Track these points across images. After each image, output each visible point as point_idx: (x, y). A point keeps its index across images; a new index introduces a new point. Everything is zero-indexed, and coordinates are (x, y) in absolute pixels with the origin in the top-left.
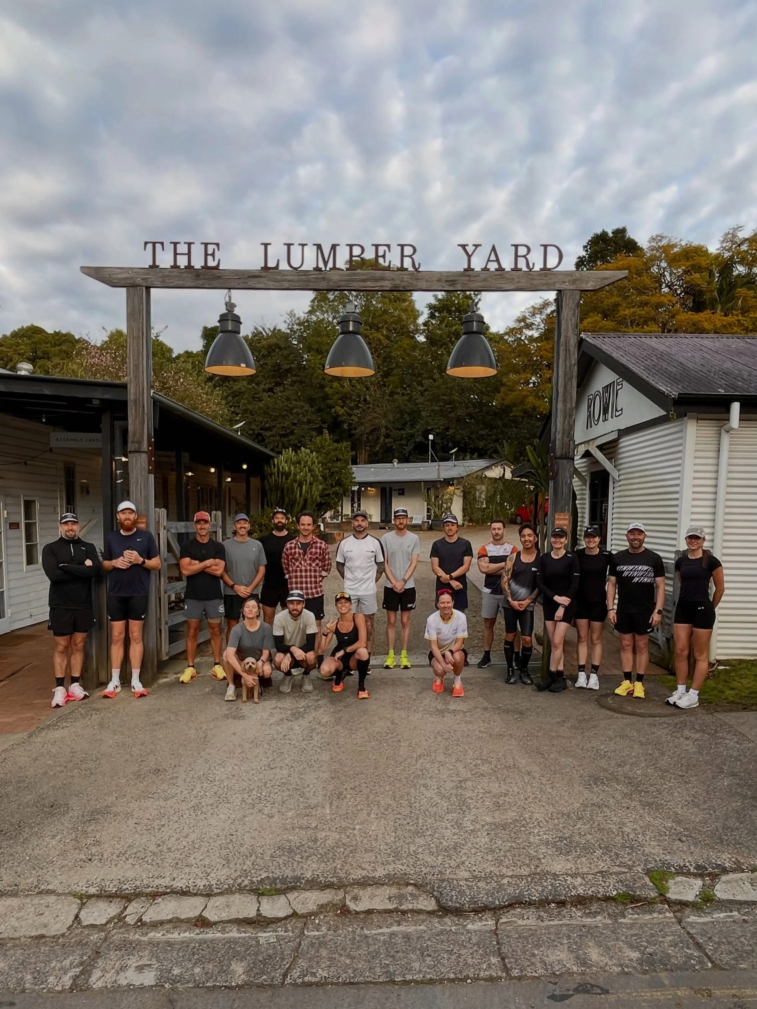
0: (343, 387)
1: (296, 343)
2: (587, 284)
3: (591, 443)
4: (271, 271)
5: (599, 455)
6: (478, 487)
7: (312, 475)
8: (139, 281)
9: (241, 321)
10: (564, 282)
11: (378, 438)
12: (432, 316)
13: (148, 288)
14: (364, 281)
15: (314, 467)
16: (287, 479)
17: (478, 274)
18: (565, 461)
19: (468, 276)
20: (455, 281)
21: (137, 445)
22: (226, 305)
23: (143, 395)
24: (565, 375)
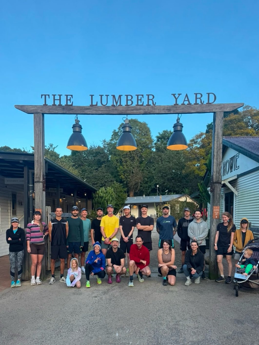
0: (124, 168)
1: (106, 151)
2: (226, 109)
3: (226, 180)
4: (94, 106)
5: (229, 186)
6: (176, 205)
7: (112, 198)
8: (39, 111)
9: (82, 127)
10: (217, 109)
11: (138, 187)
12: (158, 141)
13: (43, 114)
14: (132, 110)
15: (112, 194)
16: (102, 199)
17: (180, 106)
18: (217, 184)
19: (176, 107)
20: (170, 109)
21: (38, 179)
22: (76, 121)
23: (41, 158)
24: (217, 148)
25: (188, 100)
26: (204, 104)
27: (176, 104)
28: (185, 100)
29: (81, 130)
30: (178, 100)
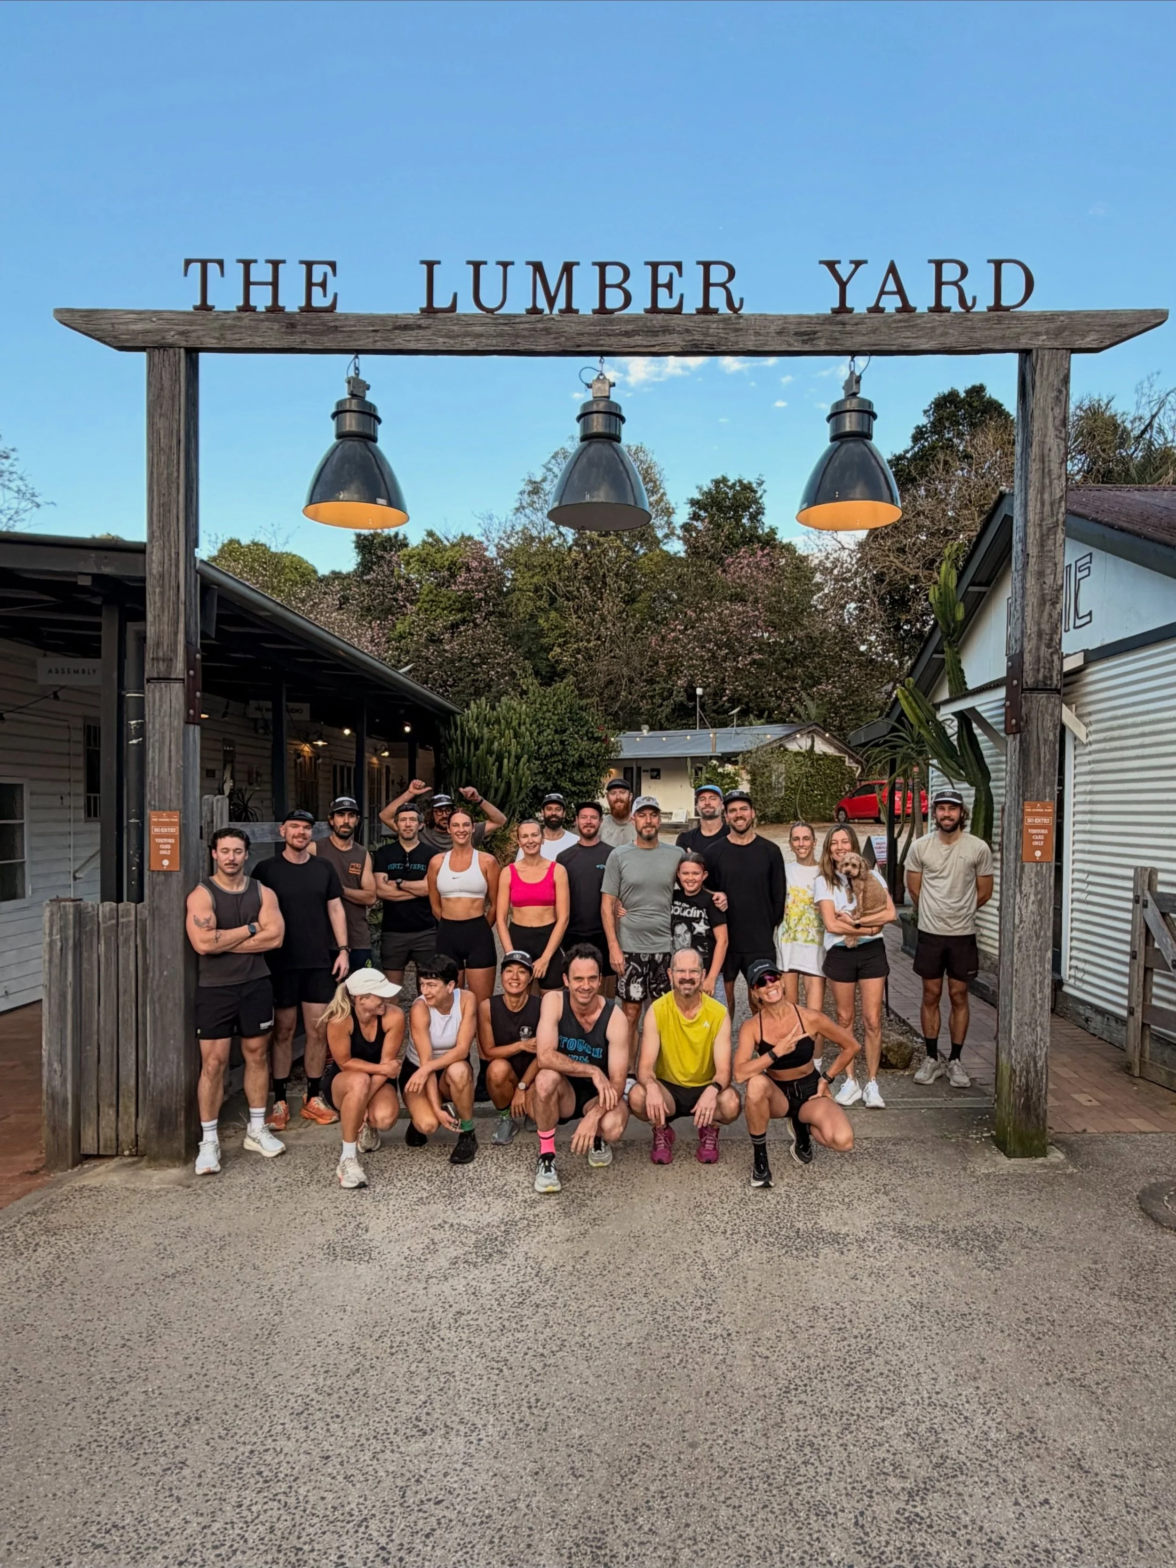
2: (1083, 337)
4: (440, 315)
6: (775, 766)
10: (1038, 334)
13: (192, 353)
14: (627, 334)
15: (523, 729)
17: (861, 320)
18: (1044, 696)
20: (815, 333)
21: (162, 666)
23: (177, 566)
24: (1042, 520)
25: (900, 292)
26: (976, 310)
27: (843, 309)
29: (375, 430)
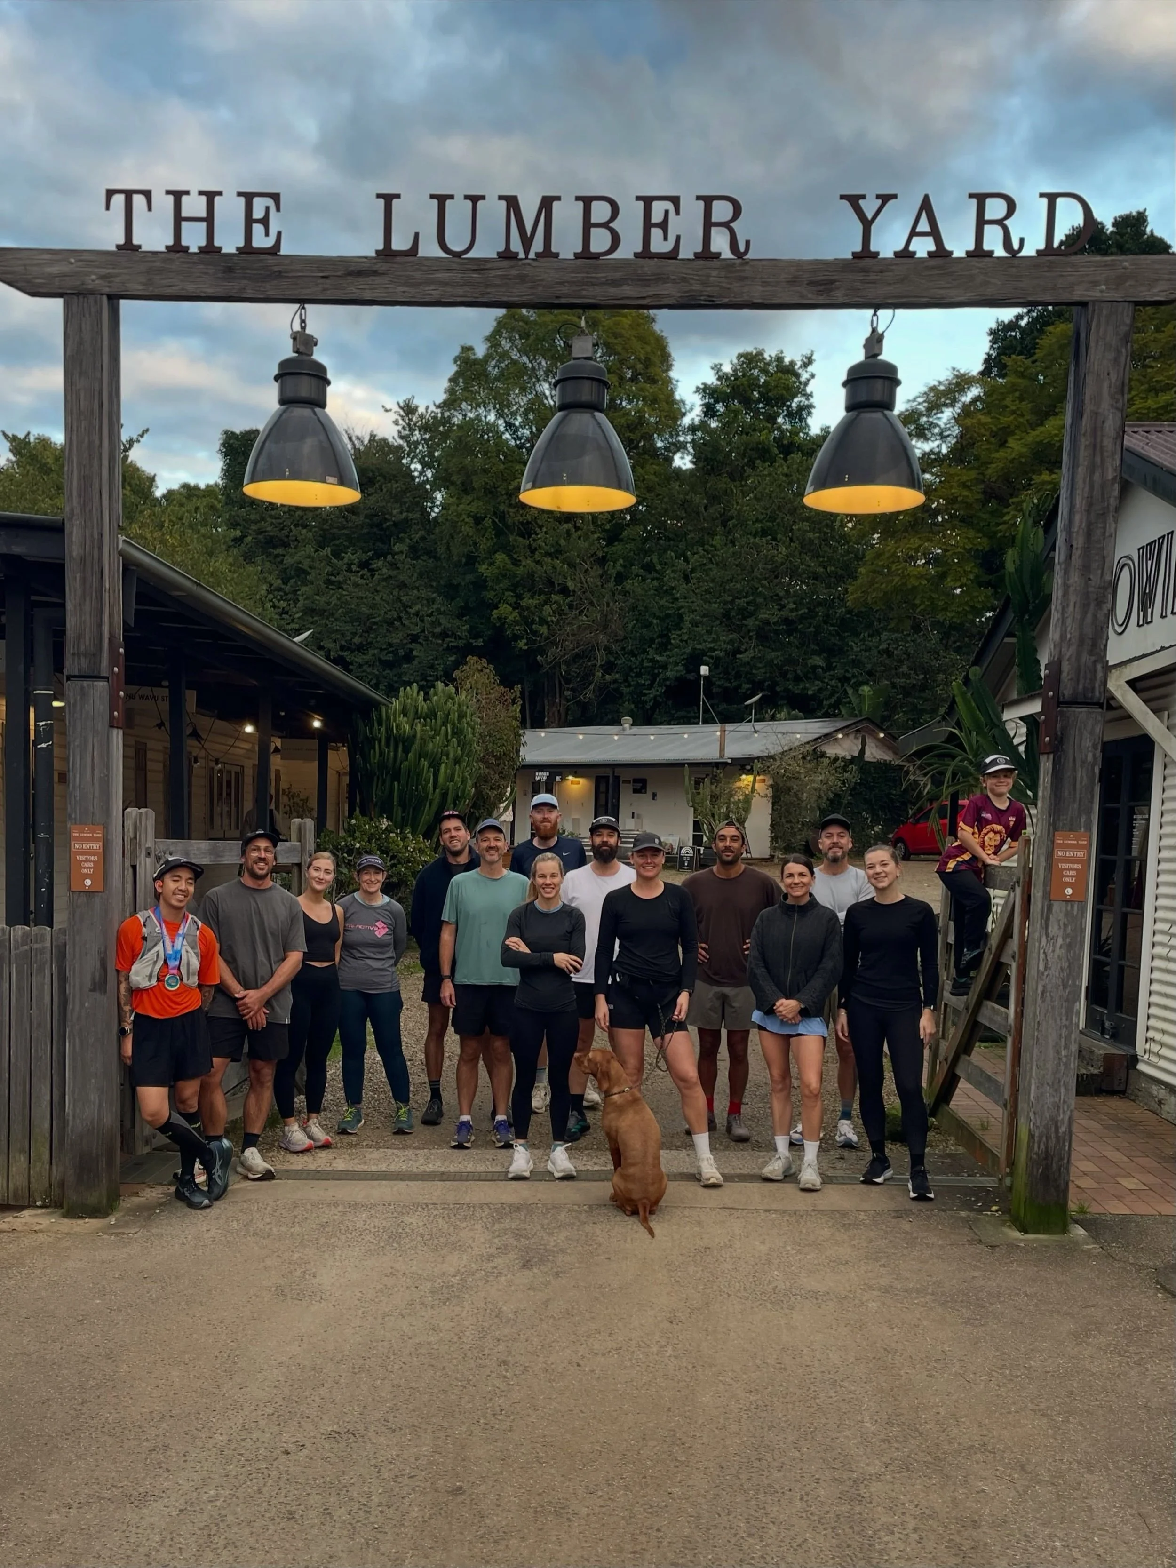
2: (1149, 287)
4: (400, 259)
8: (92, 282)
9: (328, 376)
10: (1094, 284)
13: (114, 300)
14: (613, 284)
17: (886, 266)
18: (1083, 711)
19: (865, 271)
20: (832, 282)
21: (85, 661)
22: (295, 339)
23: (101, 548)
24: (1090, 505)
25: (935, 233)
26: (1023, 254)
27: (866, 254)
28: (913, 233)
29: (324, 394)
30: (873, 227)
